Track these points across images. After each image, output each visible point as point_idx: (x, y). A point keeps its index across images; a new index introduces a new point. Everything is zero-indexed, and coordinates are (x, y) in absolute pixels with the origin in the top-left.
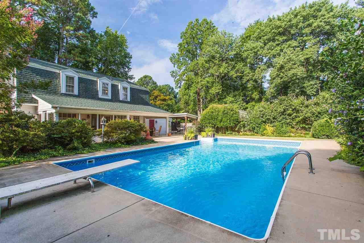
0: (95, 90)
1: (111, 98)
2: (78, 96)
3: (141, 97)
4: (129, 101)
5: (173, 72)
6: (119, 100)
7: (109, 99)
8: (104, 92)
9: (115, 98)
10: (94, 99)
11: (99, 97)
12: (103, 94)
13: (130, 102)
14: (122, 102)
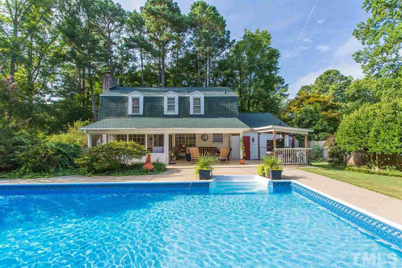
0: (161, 107)
1: (178, 114)
2: (144, 116)
3: (223, 106)
4: (203, 114)
5: (358, 54)
6: (188, 114)
7: (176, 115)
8: (171, 108)
9: (184, 112)
10: (159, 117)
11: (164, 114)
12: (168, 110)
13: (205, 115)
14: (192, 117)
